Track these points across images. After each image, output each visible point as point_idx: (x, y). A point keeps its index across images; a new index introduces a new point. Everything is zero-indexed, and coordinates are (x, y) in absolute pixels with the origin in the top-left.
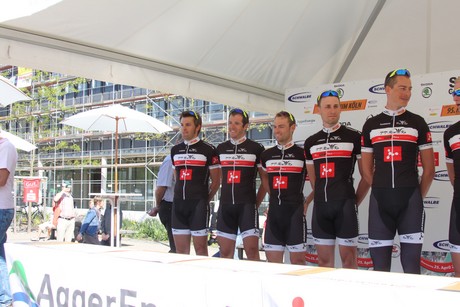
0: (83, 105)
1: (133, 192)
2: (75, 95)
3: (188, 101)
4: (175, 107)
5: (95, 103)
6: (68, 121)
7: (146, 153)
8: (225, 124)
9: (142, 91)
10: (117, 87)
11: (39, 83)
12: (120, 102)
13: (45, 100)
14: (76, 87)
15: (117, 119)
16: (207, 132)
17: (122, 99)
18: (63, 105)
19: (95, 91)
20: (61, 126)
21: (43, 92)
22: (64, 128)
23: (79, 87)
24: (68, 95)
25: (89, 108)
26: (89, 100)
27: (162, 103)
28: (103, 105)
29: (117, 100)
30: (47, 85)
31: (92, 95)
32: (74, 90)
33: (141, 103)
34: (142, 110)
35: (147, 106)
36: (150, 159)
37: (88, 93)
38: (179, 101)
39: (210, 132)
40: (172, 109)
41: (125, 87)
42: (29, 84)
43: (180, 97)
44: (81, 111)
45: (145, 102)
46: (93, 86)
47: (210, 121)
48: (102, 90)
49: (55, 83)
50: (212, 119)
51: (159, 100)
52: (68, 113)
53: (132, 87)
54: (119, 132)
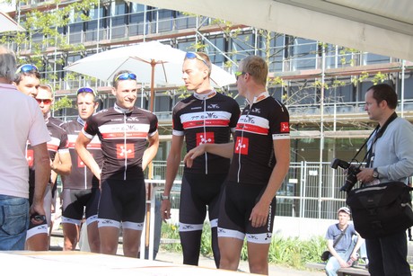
0: (97, 43)
2: (85, 26)
3: (260, 38)
4: (240, 47)
5: (116, 40)
6: (75, 67)
8: (319, 76)
9: (189, 22)
10: (151, 16)
11: (28, 7)
12: (155, 39)
13: (38, 34)
14: (87, 14)
15: (153, 64)
16: (290, 88)
17: (158, 34)
18: (66, 41)
19: (116, 21)
20: (62, 75)
21: (34, 19)
22: (66, 79)
23: (92, 12)
24: (74, 27)
25: (107, 47)
26: (107, 35)
27: (221, 41)
28: (127, 43)
29: (150, 36)
30: (42, 9)
31: (111, 28)
32: (83, 18)
33: (187, 40)
35: (197, 45)
37: (105, 24)
38: (247, 38)
39: (297, 88)
40: (235, 50)
41: (164, 13)
42: (13, 9)
43: (249, 32)
44: (93, 52)
45: (193, 39)
46: (113, 13)
47: (294, 71)
48: (127, 20)
49: (53, 7)
50: (299, 68)
51: (216, 37)
52: (74, 55)
53: (174, 14)
54: (155, 86)
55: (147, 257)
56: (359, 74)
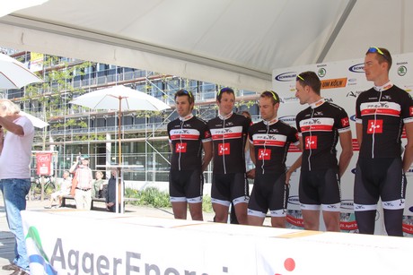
0: (89, 86)
1: (135, 164)
2: (82, 78)
3: (183, 82)
4: (171, 87)
5: (100, 85)
6: (76, 101)
7: (146, 129)
9: (142, 73)
10: (120, 70)
11: (49, 67)
12: (122, 84)
13: (55, 83)
14: (83, 71)
15: (120, 98)
16: (201, 110)
17: (124, 81)
18: (71, 87)
19: (100, 74)
20: (70, 106)
21: (53, 75)
22: (73, 107)
23: (86, 70)
24: (76, 78)
25: (95, 89)
26: (95, 82)
27: (160, 84)
28: (107, 86)
29: (119, 82)
30: (57, 69)
31: (97, 78)
32: (82, 74)
33: (141, 84)
34: (143, 90)
35: (146, 87)
36: (149, 134)
37: (93, 75)
38: (175, 82)
39: (204, 110)
40: (169, 89)
41: (127, 69)
42: (41, 69)
43: (177, 78)
44: (87, 92)
45: (144, 83)
46: (98, 70)
47: (203, 100)
48: (106, 73)
49: (64, 67)
50: (205, 98)
51: (157, 81)
52: (76, 94)
53: (133, 70)
54: (122, 110)
55: (120, 212)
56: (239, 102)
